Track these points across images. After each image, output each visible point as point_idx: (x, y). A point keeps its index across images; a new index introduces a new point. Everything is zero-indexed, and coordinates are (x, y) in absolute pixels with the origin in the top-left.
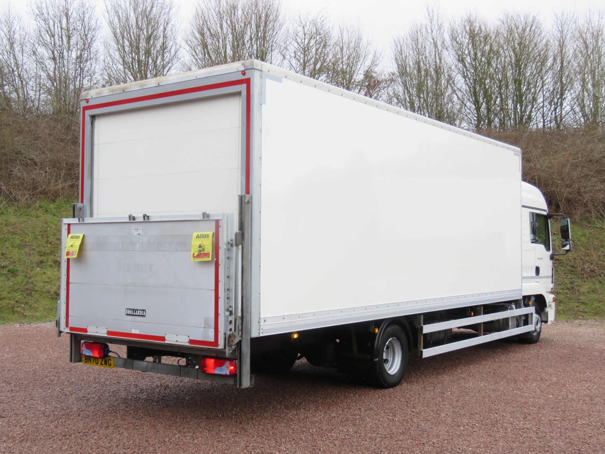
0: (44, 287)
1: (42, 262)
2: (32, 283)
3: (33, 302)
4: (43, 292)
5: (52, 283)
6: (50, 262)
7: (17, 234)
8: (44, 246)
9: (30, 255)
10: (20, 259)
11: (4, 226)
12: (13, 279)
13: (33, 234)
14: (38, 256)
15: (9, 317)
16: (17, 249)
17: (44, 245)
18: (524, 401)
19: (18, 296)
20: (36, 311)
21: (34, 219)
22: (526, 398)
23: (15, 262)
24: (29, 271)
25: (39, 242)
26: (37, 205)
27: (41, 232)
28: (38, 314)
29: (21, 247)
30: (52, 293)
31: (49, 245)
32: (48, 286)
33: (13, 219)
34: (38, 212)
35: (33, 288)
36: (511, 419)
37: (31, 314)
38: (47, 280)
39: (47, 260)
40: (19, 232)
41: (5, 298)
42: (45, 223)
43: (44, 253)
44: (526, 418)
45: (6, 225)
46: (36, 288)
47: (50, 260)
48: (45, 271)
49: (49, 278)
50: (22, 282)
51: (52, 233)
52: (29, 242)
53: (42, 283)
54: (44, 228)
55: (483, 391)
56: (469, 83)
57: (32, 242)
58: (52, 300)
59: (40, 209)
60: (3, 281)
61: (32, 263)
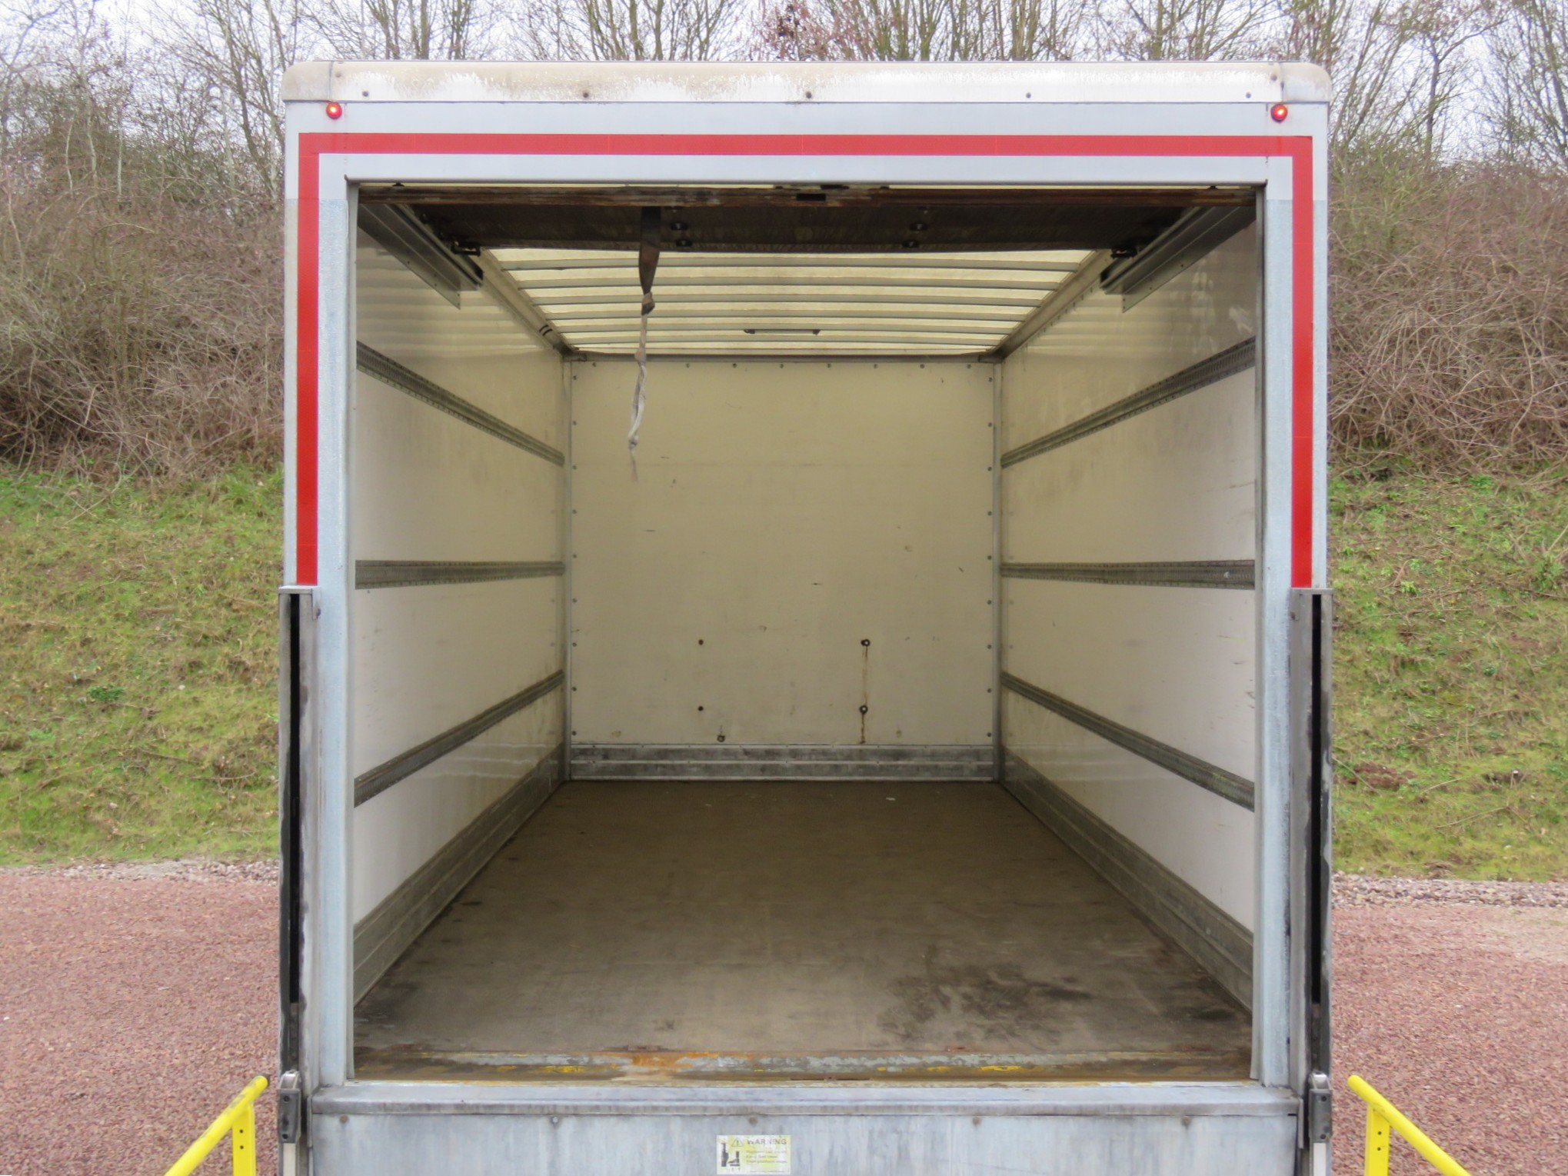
0: (186, 745)
1: (195, 665)
2: (154, 732)
3: (147, 794)
4: (179, 761)
5: (212, 734)
6: (219, 668)
7: (136, 578)
8: (210, 616)
9: (163, 643)
10: (131, 655)
11: (103, 553)
12: (103, 718)
13: (184, 578)
14: (185, 647)
15: (68, 842)
16: (129, 625)
17: (210, 611)
19: (106, 774)
20: (152, 824)
21: (197, 529)
23: (116, 666)
24: (153, 694)
25: (195, 603)
26: (214, 483)
27: (206, 568)
28: (154, 832)
29: (140, 618)
30: (206, 764)
31: (224, 611)
32: (197, 743)
33: (133, 529)
34: (212, 508)
35: (154, 748)
37: (133, 831)
38: (198, 724)
39: (211, 663)
40: (145, 569)
41: (67, 780)
42: (226, 543)
43: (206, 637)
46: (163, 750)
47: (219, 658)
48: (197, 693)
49: (207, 716)
50: (126, 730)
52: (166, 603)
53: (183, 731)
54: (218, 558)
57: (176, 602)
58: (203, 787)
59: (222, 497)
60: (74, 725)
61: (164, 669)
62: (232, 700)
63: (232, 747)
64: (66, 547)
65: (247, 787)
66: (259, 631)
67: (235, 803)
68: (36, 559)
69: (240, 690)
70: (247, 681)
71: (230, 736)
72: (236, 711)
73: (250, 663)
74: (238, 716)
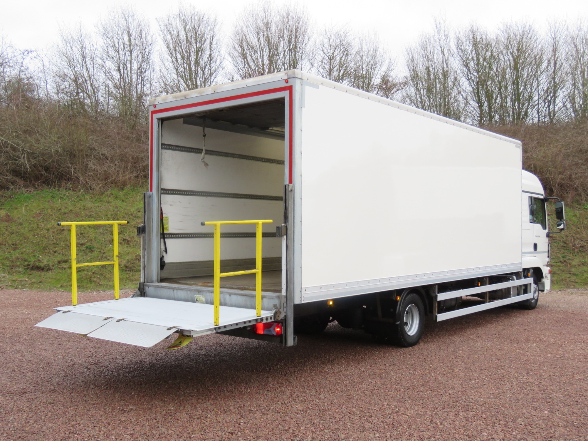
3: (107, 273)
5: (122, 258)
9: (104, 234)
10: (95, 237)
11: (82, 210)
12: (90, 254)
13: (106, 217)
14: (110, 235)
15: (88, 286)
16: (93, 229)
18: (526, 359)
19: (94, 268)
20: (110, 281)
21: (107, 204)
22: (528, 356)
23: (91, 240)
24: (103, 248)
26: (109, 192)
27: (112, 215)
30: (122, 266)
33: (89, 204)
34: (110, 199)
36: (516, 374)
37: (105, 283)
40: (94, 215)
41: (83, 270)
42: (116, 208)
44: (529, 373)
45: (84, 209)
50: (98, 257)
51: (121, 216)
54: (115, 212)
55: (490, 350)
56: (473, 85)
59: (111, 196)
60: (82, 256)
61: (105, 241)
62: (126, 249)
63: (128, 261)
64: (71, 208)
65: (135, 272)
66: (130, 231)
67: (132, 276)
68: (63, 211)
69: (127, 247)
70: (129, 244)
71: (127, 258)
72: (128, 252)
73: (129, 239)
74: (129, 253)
